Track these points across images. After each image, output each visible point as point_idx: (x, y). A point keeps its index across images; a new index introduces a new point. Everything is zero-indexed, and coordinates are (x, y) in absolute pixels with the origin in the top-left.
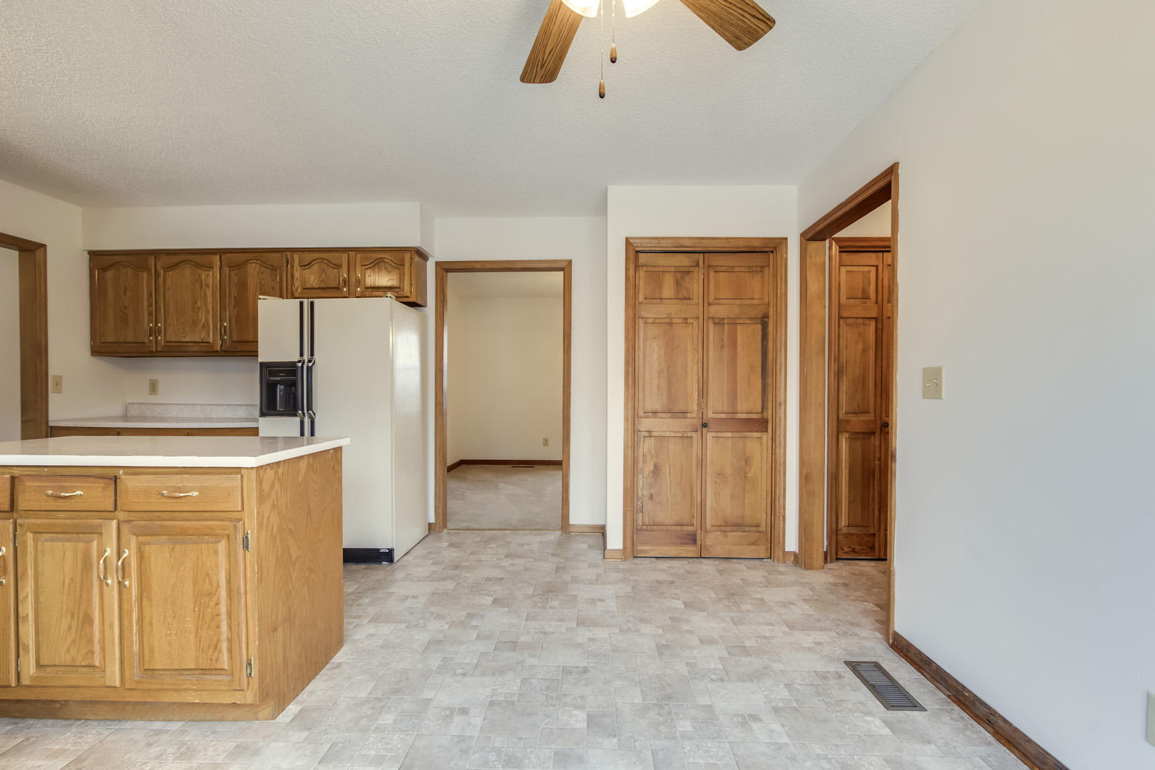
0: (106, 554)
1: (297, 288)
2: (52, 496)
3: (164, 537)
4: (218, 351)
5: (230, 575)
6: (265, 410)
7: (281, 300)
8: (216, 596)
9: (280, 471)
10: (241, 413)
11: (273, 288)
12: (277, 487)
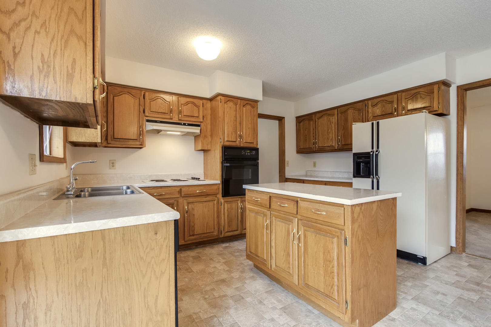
0: (294, 231)
1: (370, 117)
2: (279, 205)
3: (313, 230)
4: (336, 149)
5: (338, 255)
6: (355, 175)
7: (362, 123)
8: (333, 264)
9: (363, 208)
10: (346, 175)
11: (359, 119)
12: (361, 216)
